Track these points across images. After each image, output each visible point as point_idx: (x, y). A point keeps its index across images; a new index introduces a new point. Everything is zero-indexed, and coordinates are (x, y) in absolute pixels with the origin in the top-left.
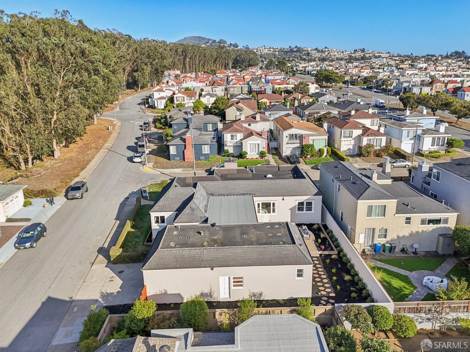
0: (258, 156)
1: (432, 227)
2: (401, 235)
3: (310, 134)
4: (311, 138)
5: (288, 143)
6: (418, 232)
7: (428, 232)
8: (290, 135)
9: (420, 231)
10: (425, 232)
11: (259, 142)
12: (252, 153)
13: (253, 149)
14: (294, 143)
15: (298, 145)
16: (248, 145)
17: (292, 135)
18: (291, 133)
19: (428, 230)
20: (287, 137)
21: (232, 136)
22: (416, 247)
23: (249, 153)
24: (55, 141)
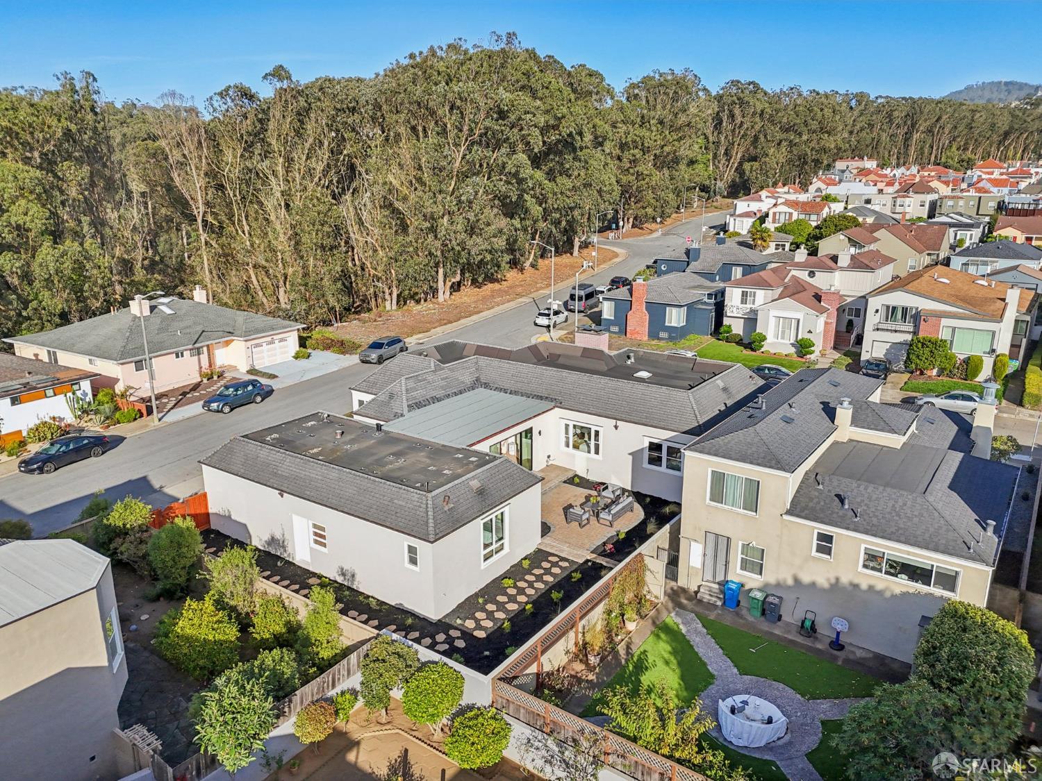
0: (793, 350)
1: (902, 584)
2: (806, 578)
3: (945, 312)
4: (944, 322)
5: (878, 329)
6: (856, 586)
7: (888, 594)
8: (888, 307)
9: (864, 586)
10: (880, 593)
11: (800, 316)
12: (780, 340)
13: (783, 332)
14: (896, 331)
15: (909, 337)
16: (772, 321)
17: (894, 308)
18: (892, 303)
19: (887, 588)
20: (877, 311)
21: (744, 294)
22: (839, 628)
23: (770, 338)
24: (441, 271)
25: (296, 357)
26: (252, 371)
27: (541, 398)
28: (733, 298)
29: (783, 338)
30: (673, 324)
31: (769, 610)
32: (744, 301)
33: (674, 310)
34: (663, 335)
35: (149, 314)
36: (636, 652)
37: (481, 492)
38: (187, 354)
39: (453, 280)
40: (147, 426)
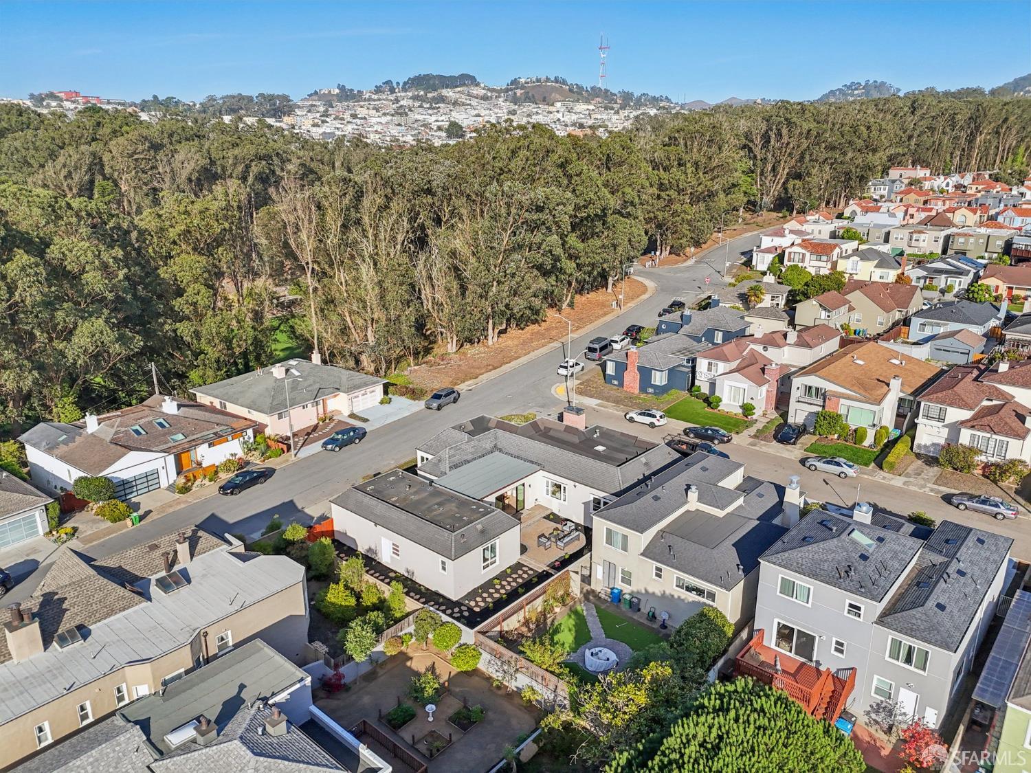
0: (740, 411)
1: (693, 597)
2: (650, 590)
3: (843, 394)
4: (842, 401)
5: (799, 401)
6: (673, 596)
7: (686, 601)
8: (806, 386)
9: (676, 597)
10: (683, 600)
11: (745, 386)
12: (732, 403)
13: (734, 397)
14: (811, 404)
15: (820, 409)
16: (726, 389)
17: (810, 388)
18: (809, 384)
19: (686, 598)
20: (798, 388)
21: (710, 364)
22: (664, 617)
23: (725, 401)
24: (491, 322)
25: (382, 403)
26: (352, 416)
27: (532, 462)
28: (702, 365)
29: (734, 401)
30: (657, 383)
31: (634, 606)
32: (710, 370)
33: (658, 373)
34: (650, 390)
35: (284, 376)
36: (556, 623)
37: (482, 532)
38: (310, 406)
39: (500, 328)
40: (287, 461)
